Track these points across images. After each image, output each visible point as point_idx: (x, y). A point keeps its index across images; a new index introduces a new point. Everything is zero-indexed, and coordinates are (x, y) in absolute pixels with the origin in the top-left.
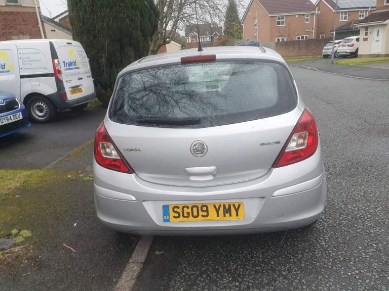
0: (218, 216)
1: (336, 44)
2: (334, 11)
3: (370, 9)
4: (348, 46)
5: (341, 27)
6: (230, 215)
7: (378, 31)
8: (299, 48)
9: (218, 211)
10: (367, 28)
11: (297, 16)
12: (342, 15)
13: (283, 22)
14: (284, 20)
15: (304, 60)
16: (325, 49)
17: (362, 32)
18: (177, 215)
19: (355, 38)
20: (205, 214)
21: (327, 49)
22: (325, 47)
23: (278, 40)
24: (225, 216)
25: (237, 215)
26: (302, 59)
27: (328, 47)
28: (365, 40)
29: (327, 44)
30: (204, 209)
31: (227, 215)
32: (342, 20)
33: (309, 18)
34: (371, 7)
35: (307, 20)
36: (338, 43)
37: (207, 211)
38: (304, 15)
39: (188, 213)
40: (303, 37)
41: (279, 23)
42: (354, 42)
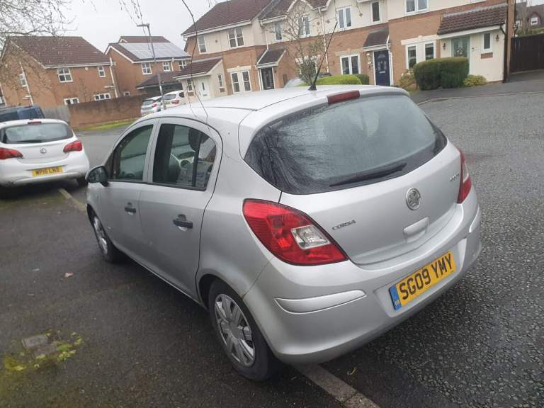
0: (437, 277)
1: (155, 101)
2: (133, 62)
3: (173, 60)
4: (173, 103)
5: (147, 81)
6: (446, 271)
7: (203, 84)
8: (106, 110)
9: (436, 270)
10: (189, 81)
11: (87, 69)
12: (144, 67)
13: (68, 78)
14: (70, 74)
15: (120, 126)
16: (143, 109)
17: (185, 85)
18: (405, 294)
19: (177, 93)
20: (427, 280)
21: (146, 109)
22: (143, 107)
23: (69, 102)
24: (442, 274)
25: (451, 268)
26: (116, 125)
27: (147, 106)
28: (191, 94)
29: (144, 103)
30: (425, 274)
31: (444, 271)
32: (146, 73)
33: (103, 70)
34: (175, 58)
35: (102, 73)
36: (159, 100)
37: (428, 276)
38: (96, 67)
39: (414, 287)
40: (102, 97)
41: (62, 78)
42: (178, 98)
